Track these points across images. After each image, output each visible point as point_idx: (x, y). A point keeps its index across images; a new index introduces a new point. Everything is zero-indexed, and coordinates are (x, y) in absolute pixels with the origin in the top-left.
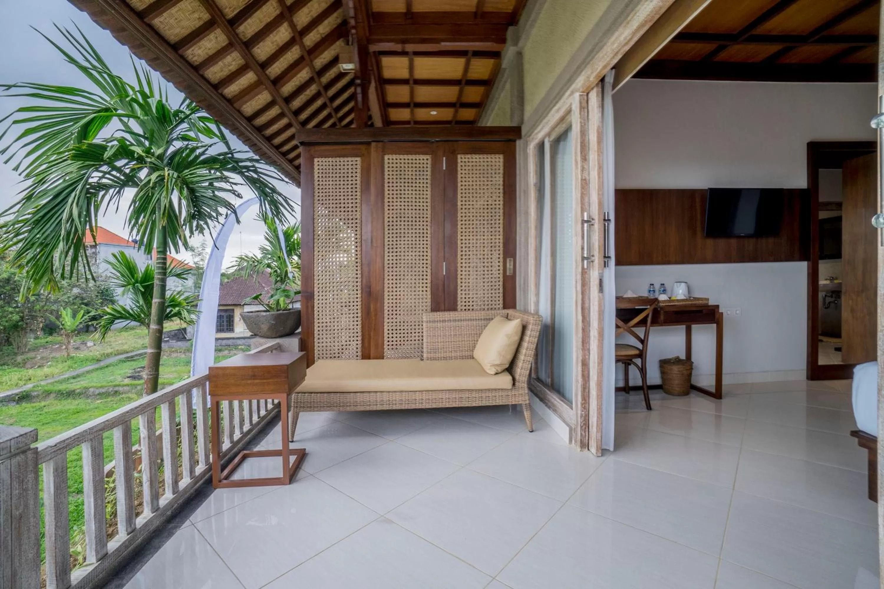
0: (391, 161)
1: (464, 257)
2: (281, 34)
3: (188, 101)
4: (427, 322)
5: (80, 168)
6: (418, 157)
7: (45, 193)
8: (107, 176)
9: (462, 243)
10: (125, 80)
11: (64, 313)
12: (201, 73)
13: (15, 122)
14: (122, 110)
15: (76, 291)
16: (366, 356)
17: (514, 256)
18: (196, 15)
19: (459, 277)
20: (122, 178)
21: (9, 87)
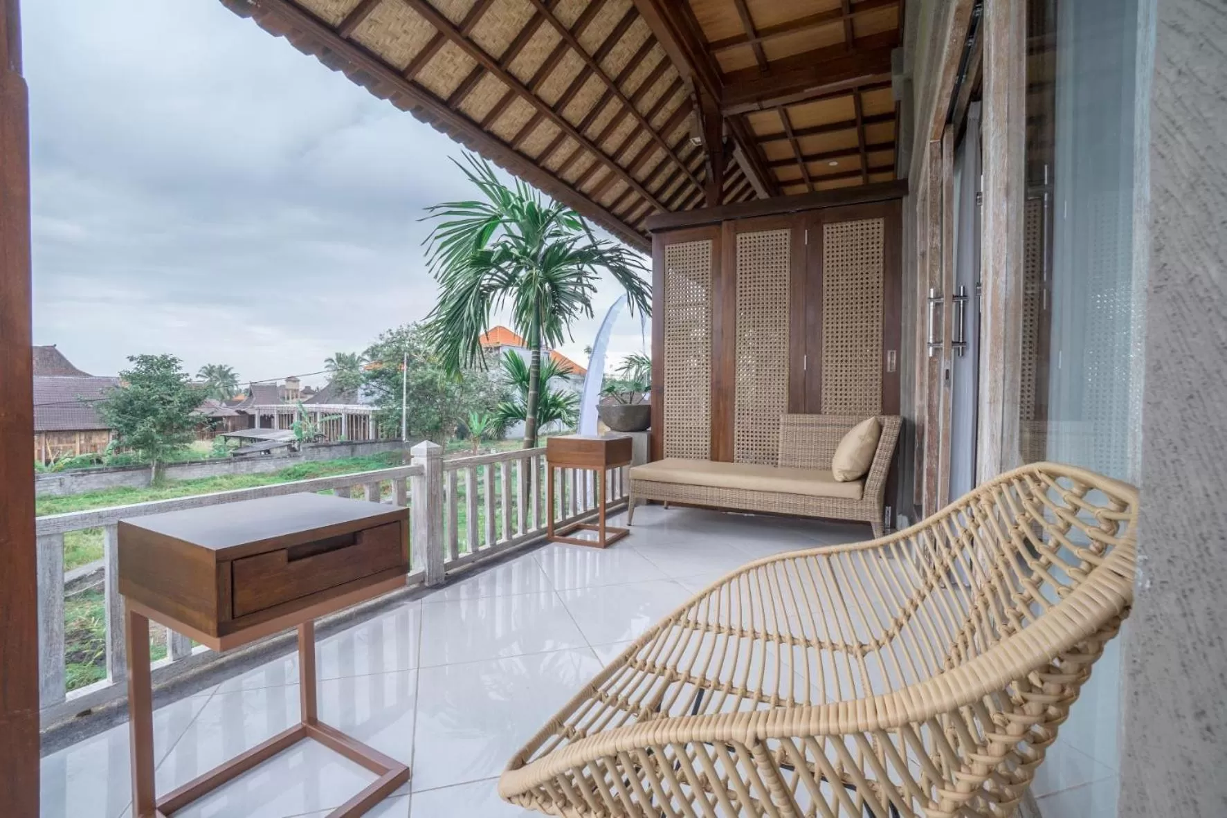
0: (743, 241)
1: (830, 349)
2: (628, 124)
3: (555, 202)
4: (784, 424)
5: (476, 274)
6: (774, 232)
7: (453, 297)
8: (495, 277)
9: (828, 332)
10: (509, 189)
11: (472, 416)
12: (559, 177)
13: (436, 238)
14: (507, 215)
15: (482, 394)
16: (715, 457)
17: (897, 347)
18: (551, 131)
19: (824, 373)
20: (507, 278)
21: (433, 208)
